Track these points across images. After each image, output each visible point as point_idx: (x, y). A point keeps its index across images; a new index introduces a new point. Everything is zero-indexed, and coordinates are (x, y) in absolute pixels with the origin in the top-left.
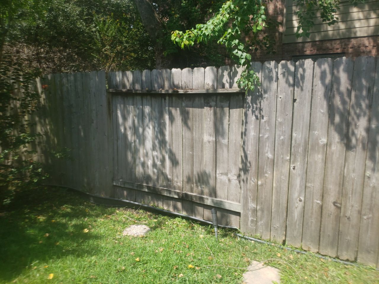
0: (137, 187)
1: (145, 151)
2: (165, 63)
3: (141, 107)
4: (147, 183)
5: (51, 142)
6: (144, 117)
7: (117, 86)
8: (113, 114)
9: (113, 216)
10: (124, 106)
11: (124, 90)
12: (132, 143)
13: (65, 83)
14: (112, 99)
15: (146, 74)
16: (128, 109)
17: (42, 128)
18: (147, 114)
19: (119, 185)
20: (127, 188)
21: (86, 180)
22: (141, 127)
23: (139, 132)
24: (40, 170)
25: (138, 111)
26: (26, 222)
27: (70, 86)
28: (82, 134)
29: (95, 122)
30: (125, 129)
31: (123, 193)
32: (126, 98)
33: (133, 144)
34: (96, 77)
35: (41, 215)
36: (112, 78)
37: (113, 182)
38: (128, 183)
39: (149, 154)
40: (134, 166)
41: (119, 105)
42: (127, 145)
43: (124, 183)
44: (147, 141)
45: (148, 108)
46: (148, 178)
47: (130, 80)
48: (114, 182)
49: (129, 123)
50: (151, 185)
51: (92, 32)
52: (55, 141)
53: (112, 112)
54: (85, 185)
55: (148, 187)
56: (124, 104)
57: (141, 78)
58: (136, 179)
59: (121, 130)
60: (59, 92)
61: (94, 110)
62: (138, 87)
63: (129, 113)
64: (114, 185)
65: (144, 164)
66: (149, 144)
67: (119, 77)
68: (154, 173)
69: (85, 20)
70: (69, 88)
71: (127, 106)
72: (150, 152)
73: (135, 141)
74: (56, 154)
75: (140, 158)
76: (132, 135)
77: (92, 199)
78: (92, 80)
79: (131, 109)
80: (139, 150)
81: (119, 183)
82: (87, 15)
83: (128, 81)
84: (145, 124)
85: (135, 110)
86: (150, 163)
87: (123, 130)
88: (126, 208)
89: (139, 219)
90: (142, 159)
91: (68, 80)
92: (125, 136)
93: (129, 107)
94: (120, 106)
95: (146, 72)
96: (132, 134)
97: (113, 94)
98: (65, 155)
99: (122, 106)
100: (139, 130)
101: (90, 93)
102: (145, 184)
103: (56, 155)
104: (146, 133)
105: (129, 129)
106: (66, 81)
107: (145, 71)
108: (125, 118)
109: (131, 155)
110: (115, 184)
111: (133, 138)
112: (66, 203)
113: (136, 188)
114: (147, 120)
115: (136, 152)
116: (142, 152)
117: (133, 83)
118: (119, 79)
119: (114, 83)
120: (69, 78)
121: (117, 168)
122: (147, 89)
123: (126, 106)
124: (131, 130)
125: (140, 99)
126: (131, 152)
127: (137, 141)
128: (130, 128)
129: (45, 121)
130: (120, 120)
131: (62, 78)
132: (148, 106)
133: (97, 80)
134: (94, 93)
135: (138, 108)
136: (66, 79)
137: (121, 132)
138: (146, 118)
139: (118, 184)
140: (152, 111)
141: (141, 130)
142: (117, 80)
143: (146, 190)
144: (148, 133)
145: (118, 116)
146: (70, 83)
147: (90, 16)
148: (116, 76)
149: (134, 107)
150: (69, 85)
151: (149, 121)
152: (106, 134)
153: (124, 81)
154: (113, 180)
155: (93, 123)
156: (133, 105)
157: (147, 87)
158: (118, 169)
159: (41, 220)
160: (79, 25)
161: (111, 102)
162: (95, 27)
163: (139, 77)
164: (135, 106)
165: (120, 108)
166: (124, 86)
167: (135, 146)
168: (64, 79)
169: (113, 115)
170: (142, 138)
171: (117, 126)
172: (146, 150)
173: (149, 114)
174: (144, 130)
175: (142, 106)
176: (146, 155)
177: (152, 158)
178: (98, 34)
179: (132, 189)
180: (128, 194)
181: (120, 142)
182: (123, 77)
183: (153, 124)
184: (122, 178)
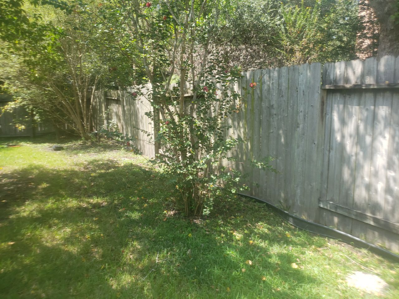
0: (356, 216)
1: (372, 169)
2: (395, 47)
3: (372, 107)
4: (373, 213)
5: (244, 147)
6: (375, 122)
7: (335, 81)
8: (326, 116)
9: (324, 250)
10: (344, 107)
11: (348, 86)
12: (352, 156)
13: (266, 81)
14: (327, 98)
15: (387, 61)
16: (351, 110)
17: (235, 131)
18: (383, 118)
19: (329, 208)
20: (339, 214)
21: (282, 195)
22: (370, 135)
23: (365, 142)
24: (237, 179)
25: (365, 113)
26: (222, 237)
27: (273, 83)
28: (283, 140)
29: (301, 126)
30: (343, 137)
31: (333, 220)
32: (348, 96)
33: (354, 158)
34: (308, 71)
35: (236, 230)
36: (328, 71)
37: (319, 203)
38: (342, 208)
39: (380, 173)
40: (352, 187)
41: (336, 105)
42: (343, 158)
43: (336, 207)
44: (378, 156)
45: (384, 109)
46: (375, 207)
47: (356, 72)
48: (321, 203)
49: (351, 128)
50: (379, 216)
51: (276, 25)
52: (248, 146)
53: (326, 114)
54: (282, 201)
55: (375, 220)
56: (345, 104)
57: (377, 68)
58: (355, 205)
59: (336, 138)
60: (258, 91)
61: (301, 112)
62: (370, 80)
63: (350, 115)
64: (320, 207)
65: (368, 187)
66: (381, 160)
67: (340, 69)
68: (387, 201)
69: (270, 14)
70: (271, 85)
71: (349, 106)
72: (382, 172)
73: (357, 154)
74: (256, 163)
75: (362, 178)
76: (353, 145)
77: (291, 219)
78: (301, 76)
79: (355, 111)
80: (362, 167)
81: (329, 206)
82: (272, 8)
83: (354, 73)
84: (378, 131)
85: (361, 113)
86: (380, 186)
87: (339, 138)
88: (339, 241)
89: (365, 264)
90: (367, 179)
91: (270, 77)
92: (342, 146)
93: (352, 108)
94: (338, 107)
95: (388, 59)
96: (353, 143)
97: (329, 91)
98: (267, 165)
99: (341, 106)
100: (365, 139)
101: (297, 91)
102: (369, 214)
103: (257, 165)
104: (377, 144)
105: (349, 138)
106: (268, 78)
107: (386, 57)
108: (343, 122)
109: (349, 172)
110: (322, 206)
111: (354, 150)
112: (260, 219)
113: (354, 217)
114: (380, 126)
115: (356, 169)
116: (367, 169)
117: (363, 76)
118: (340, 72)
119: (332, 77)
120: (271, 74)
121: (325, 186)
122: (387, 82)
123: (347, 107)
124: (352, 139)
125: (372, 97)
126: (349, 168)
127: (361, 153)
128: (351, 136)
129: (239, 124)
130: (337, 124)
131: (263, 75)
132: (385, 107)
133: (309, 74)
134: (303, 91)
135: (367, 110)
136: (268, 76)
137: (336, 141)
138: (379, 122)
139: (327, 206)
140: (391, 114)
141: (368, 139)
142: (336, 74)
143: (372, 223)
144: (382, 144)
145: (334, 120)
146: (273, 80)
147: (275, 8)
148: (335, 68)
149: (360, 109)
150: (271, 82)
151: (385, 127)
152: (316, 142)
153: (347, 74)
154: (319, 201)
155: (298, 127)
156: (359, 105)
157: (386, 80)
158: (327, 187)
159: (237, 238)
160: (263, 19)
161: (325, 102)
162: (280, 20)
163: (373, 67)
164: (362, 107)
165: (337, 109)
166: (347, 80)
167: (357, 160)
168: (265, 76)
169: (325, 119)
170: (369, 150)
171: (331, 132)
172: (375, 167)
173: (386, 118)
174: (374, 139)
175: (375, 106)
176: (376, 174)
177: (384, 180)
178: (283, 27)
179: (346, 216)
180: (339, 222)
181: (333, 153)
182: (346, 68)
183: (392, 132)
184: (332, 200)
